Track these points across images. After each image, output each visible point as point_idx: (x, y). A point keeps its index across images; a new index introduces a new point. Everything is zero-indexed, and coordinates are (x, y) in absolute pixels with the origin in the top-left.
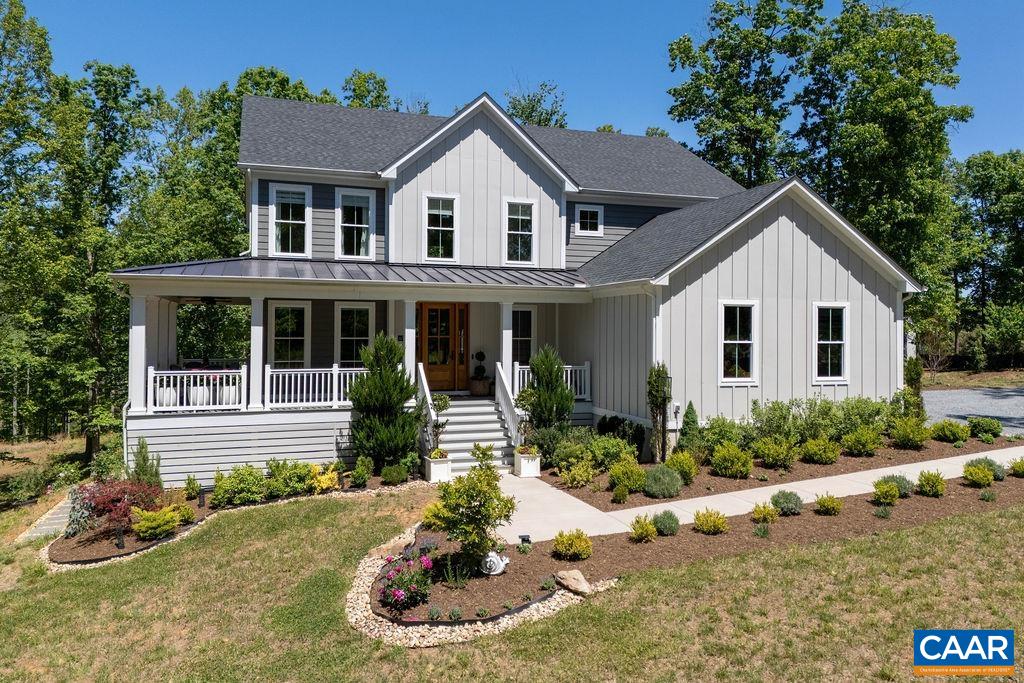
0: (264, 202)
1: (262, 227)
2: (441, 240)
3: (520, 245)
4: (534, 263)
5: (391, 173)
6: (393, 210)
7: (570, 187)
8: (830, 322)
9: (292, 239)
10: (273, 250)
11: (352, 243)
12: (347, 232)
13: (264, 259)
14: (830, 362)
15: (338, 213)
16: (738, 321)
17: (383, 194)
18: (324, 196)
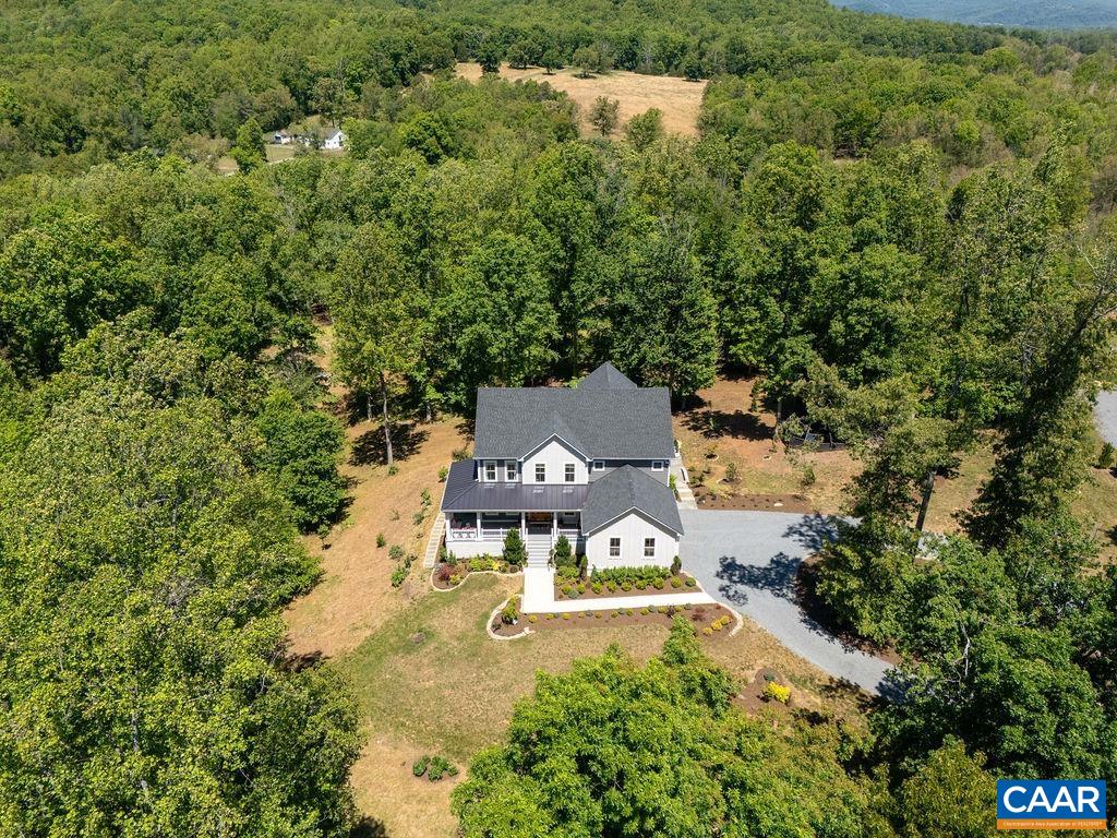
0: (482, 466)
1: (483, 472)
2: (541, 477)
3: (569, 477)
4: (575, 482)
5: (522, 460)
6: (523, 468)
7: (588, 460)
8: (650, 542)
9: (491, 476)
10: (486, 480)
11: (511, 476)
12: (509, 474)
13: (483, 483)
14: (649, 553)
15: (506, 468)
16: (615, 542)
17: (520, 464)
18: (501, 463)
